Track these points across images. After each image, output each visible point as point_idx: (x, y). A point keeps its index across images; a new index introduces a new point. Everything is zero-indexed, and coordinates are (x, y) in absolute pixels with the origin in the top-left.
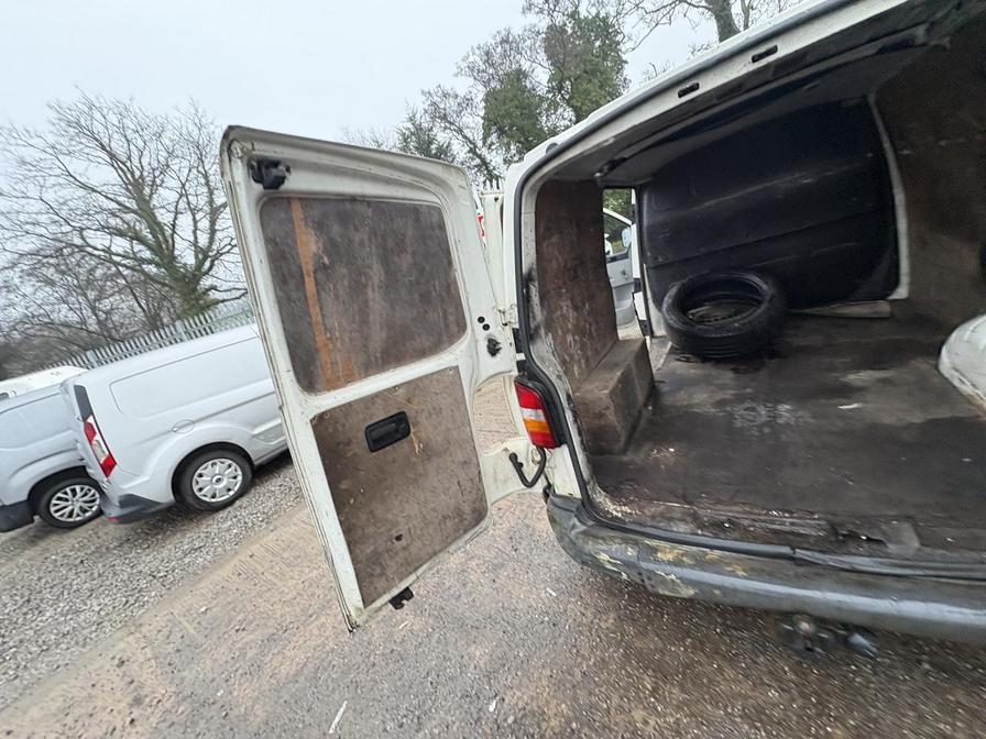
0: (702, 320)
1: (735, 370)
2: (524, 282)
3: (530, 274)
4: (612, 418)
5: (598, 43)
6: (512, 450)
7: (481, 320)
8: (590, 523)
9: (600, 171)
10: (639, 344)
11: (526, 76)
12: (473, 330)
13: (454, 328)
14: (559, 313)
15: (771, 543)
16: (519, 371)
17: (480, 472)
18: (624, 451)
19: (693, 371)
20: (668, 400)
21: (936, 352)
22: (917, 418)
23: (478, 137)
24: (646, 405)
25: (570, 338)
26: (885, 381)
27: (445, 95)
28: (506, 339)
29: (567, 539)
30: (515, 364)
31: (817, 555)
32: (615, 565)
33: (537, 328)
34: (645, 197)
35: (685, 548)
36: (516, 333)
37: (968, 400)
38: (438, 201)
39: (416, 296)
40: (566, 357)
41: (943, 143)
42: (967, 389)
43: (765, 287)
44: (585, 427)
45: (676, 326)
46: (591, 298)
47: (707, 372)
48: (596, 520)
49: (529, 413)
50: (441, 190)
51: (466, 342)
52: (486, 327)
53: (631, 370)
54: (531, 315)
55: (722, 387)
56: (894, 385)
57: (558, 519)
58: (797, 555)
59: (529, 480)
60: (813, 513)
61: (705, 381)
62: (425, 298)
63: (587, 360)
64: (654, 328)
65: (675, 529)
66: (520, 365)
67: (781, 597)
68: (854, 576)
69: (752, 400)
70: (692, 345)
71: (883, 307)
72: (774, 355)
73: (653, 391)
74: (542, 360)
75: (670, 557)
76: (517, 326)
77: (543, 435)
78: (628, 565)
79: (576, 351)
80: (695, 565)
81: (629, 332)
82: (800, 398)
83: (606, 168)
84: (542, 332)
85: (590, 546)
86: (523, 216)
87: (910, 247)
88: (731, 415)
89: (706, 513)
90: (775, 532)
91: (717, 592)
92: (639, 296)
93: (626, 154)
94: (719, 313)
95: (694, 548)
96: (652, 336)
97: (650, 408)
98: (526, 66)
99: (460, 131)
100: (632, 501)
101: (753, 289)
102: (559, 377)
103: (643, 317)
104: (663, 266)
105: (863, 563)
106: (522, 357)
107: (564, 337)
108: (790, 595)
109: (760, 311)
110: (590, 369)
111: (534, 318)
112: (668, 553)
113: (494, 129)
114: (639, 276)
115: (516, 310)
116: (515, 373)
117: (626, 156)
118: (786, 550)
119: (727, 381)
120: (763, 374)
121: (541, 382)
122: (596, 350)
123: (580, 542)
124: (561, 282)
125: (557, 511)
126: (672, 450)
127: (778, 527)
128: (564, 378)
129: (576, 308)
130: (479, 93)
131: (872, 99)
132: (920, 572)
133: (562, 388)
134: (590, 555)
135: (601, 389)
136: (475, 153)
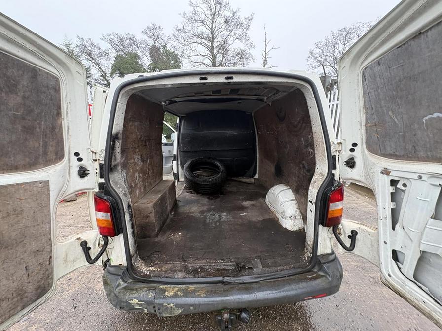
0: (198, 176)
1: (209, 198)
2: (112, 139)
3: (117, 135)
4: (153, 218)
5: (172, 62)
6: (84, 239)
7: (77, 154)
8: (130, 281)
9: (165, 102)
10: (171, 183)
11: (139, 58)
12: (69, 159)
13: (52, 156)
14: (133, 161)
15: (216, 276)
16: (99, 189)
17: (51, 257)
18: (157, 236)
19: (193, 197)
20: (181, 210)
21: (264, 196)
22: (261, 219)
23: (108, 72)
24: (171, 212)
25: (136, 175)
26: (253, 205)
27: (92, 45)
28: (93, 169)
29: (113, 294)
30: (97, 185)
31: (232, 279)
32: (141, 305)
33: (116, 166)
34: (183, 122)
35: (179, 286)
36: (101, 166)
37: (272, 212)
38: (58, 74)
39: (19, 127)
40: (132, 184)
41: (268, 133)
42: (272, 209)
43: (221, 167)
44: (137, 223)
45: (188, 177)
46: (152, 157)
47: (198, 198)
48: (134, 278)
49: (101, 215)
50: (62, 70)
51: (60, 166)
52: (80, 159)
53: (166, 194)
54: (113, 157)
55: (203, 205)
56: (255, 207)
57: (109, 282)
58: (225, 280)
59: (93, 259)
60: (231, 259)
61: (197, 202)
62: (29, 130)
63: (145, 188)
64: (180, 177)
65: (176, 277)
66: (101, 186)
67: (218, 303)
68: (243, 286)
69: (214, 211)
70: (194, 186)
71: (252, 180)
72: (222, 193)
73: (175, 205)
74: (116, 183)
75: (172, 293)
76: (103, 162)
77: (108, 228)
78: (149, 303)
79: (139, 182)
80: (183, 295)
81: (168, 177)
82: (230, 210)
83: (167, 102)
84: (119, 168)
85: (127, 296)
86: (118, 104)
87: (259, 162)
88: (205, 217)
89: (191, 265)
90: (218, 270)
91: (192, 308)
92: (175, 162)
93: (177, 100)
94: (205, 175)
95: (184, 286)
96: (178, 181)
97: (173, 213)
98: (140, 54)
99: (98, 64)
100: (156, 264)
101: (217, 167)
102: (125, 194)
103: (175, 171)
104: (187, 151)
105: (246, 279)
106: (102, 180)
107: (133, 173)
108: (221, 301)
109: (218, 176)
110: (145, 193)
111: (116, 159)
112: (171, 291)
113: (118, 72)
114: (176, 154)
115: (104, 153)
116: (97, 190)
117: (177, 101)
118: (221, 278)
119: (205, 203)
120: (218, 200)
121: (112, 196)
122: (150, 183)
123: (121, 295)
124: (137, 146)
125: (110, 276)
126: (180, 234)
127: (219, 268)
128: (128, 195)
129: (143, 160)
130: (113, 54)
131: (253, 115)
132: (262, 279)
133: (125, 201)
134: (127, 302)
135: (148, 203)
136: (105, 78)
